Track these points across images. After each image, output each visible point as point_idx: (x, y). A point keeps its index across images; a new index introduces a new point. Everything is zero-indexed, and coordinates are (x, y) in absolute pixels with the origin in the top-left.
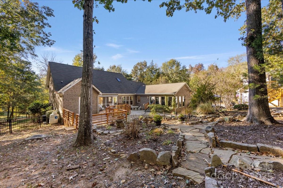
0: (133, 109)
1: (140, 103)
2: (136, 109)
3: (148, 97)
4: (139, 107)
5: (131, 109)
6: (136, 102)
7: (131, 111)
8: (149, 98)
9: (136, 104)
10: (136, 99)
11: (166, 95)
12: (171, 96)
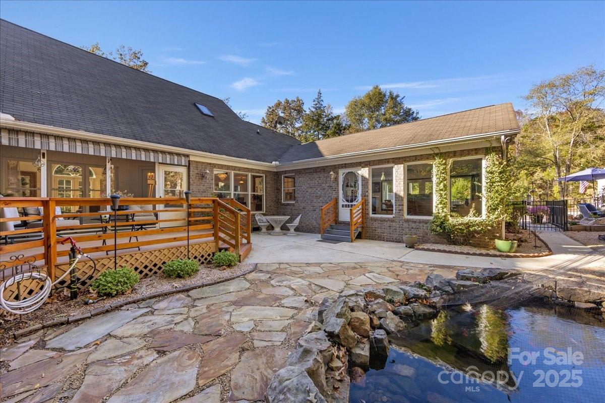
0: (264, 230)
1: (293, 205)
2: (277, 229)
3: (332, 173)
4: (291, 221)
5: (257, 229)
6: (278, 201)
7: (255, 238)
8: (336, 179)
9: (278, 208)
10: (278, 190)
11: (441, 153)
12: (477, 151)
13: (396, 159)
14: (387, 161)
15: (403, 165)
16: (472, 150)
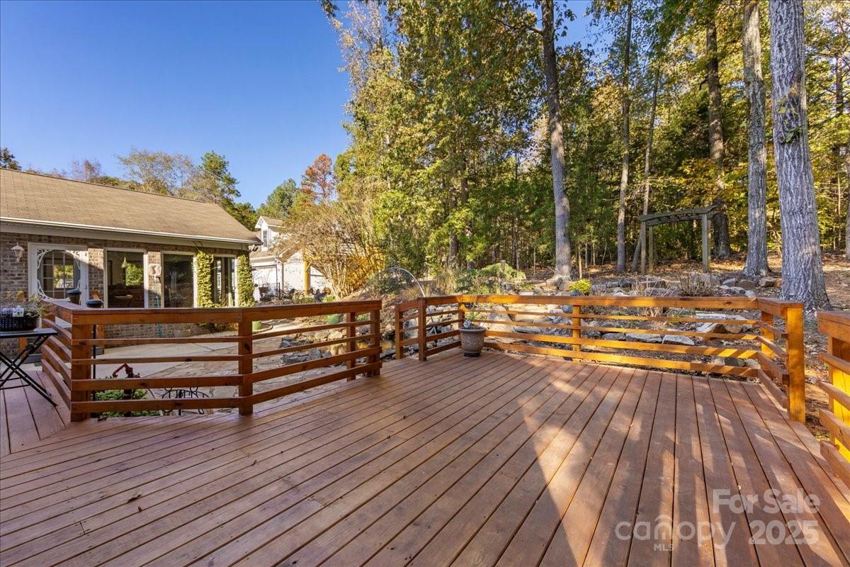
3: (19, 247)
8: (23, 258)
11: (203, 248)
12: (232, 251)
13: (150, 244)
14: (138, 245)
15: (159, 253)
16: (229, 250)
